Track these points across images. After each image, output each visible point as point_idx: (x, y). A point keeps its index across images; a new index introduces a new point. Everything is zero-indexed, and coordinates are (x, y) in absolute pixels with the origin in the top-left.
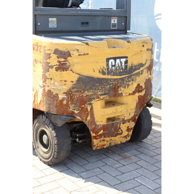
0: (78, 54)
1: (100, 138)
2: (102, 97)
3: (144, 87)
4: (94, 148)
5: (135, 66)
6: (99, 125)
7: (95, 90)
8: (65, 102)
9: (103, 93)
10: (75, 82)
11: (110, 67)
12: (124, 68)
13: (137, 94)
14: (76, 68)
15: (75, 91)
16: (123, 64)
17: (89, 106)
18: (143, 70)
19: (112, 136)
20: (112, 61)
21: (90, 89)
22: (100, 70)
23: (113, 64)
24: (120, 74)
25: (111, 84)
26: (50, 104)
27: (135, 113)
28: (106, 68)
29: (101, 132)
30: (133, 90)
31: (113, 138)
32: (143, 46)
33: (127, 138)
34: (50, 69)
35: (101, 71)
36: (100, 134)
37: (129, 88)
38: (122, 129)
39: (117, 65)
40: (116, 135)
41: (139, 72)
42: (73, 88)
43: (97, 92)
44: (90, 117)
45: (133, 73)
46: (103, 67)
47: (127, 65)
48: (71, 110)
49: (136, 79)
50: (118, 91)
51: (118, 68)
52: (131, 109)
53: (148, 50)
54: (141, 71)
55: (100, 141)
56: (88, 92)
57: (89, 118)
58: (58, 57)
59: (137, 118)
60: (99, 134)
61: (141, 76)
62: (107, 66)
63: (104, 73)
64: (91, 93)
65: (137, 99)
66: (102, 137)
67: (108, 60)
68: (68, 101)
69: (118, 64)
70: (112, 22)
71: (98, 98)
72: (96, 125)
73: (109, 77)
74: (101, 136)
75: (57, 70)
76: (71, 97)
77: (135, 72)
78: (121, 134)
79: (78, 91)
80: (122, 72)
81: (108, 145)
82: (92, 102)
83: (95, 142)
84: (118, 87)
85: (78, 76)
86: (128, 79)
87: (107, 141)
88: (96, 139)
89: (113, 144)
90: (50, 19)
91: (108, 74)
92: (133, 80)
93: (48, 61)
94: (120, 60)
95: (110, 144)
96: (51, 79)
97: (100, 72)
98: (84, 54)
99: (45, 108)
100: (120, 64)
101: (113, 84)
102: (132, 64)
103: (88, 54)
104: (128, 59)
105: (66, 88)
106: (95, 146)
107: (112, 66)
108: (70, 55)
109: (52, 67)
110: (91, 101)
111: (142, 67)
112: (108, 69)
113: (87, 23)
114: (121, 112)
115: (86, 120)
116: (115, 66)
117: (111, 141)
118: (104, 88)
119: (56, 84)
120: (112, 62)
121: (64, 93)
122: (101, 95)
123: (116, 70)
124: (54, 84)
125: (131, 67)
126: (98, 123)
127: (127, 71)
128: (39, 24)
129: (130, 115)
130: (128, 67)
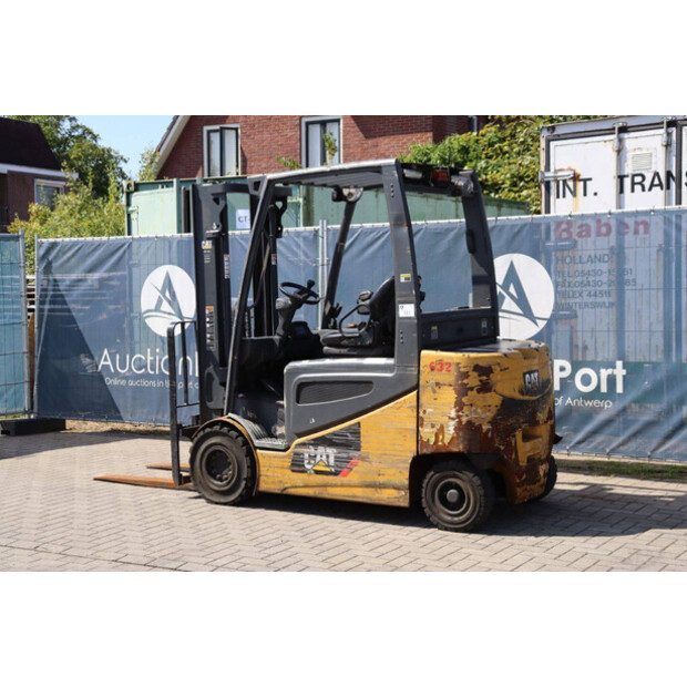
0: (500, 369)
1: (523, 486)
2: (523, 426)
4: (516, 502)
5: (545, 383)
6: (522, 466)
7: (517, 416)
8: (490, 434)
10: (499, 407)
11: (527, 384)
12: (538, 385)
14: (499, 387)
15: (500, 419)
16: (537, 380)
17: (513, 439)
19: (532, 484)
20: (527, 376)
21: (513, 414)
22: (519, 389)
23: (529, 380)
24: (536, 393)
25: (529, 408)
26: (470, 440)
28: (524, 387)
29: (524, 477)
30: (547, 416)
31: (533, 486)
34: (469, 393)
36: (524, 480)
38: (540, 473)
39: (532, 382)
42: (497, 415)
43: (519, 419)
44: (515, 456)
46: (521, 384)
47: (539, 382)
48: (497, 445)
49: (548, 401)
50: (536, 417)
51: (533, 386)
55: (523, 490)
57: (513, 457)
58: (479, 376)
60: (522, 479)
62: (524, 383)
63: (522, 393)
64: (514, 421)
66: (525, 485)
68: (493, 433)
71: (520, 427)
72: (519, 466)
73: (528, 398)
74: (523, 483)
75: (478, 393)
76: (496, 427)
78: (539, 480)
79: (502, 419)
80: (537, 391)
82: (515, 434)
83: (519, 490)
84: (536, 412)
85: (502, 398)
86: (542, 400)
87: (528, 491)
88: (520, 487)
91: (526, 394)
93: (465, 381)
94: (534, 375)
95: (530, 495)
96: (471, 405)
97: (519, 392)
98: (505, 369)
99: (461, 447)
100: (534, 380)
101: (531, 407)
102: (543, 380)
103: (508, 368)
105: (489, 415)
106: (518, 497)
108: (492, 372)
109: (472, 389)
110: (515, 431)
114: (538, 448)
115: (511, 459)
116: (530, 383)
118: (525, 413)
119: (479, 410)
120: (528, 378)
121: (489, 422)
122: (523, 423)
123: (532, 388)
124: (475, 412)
126: (521, 464)
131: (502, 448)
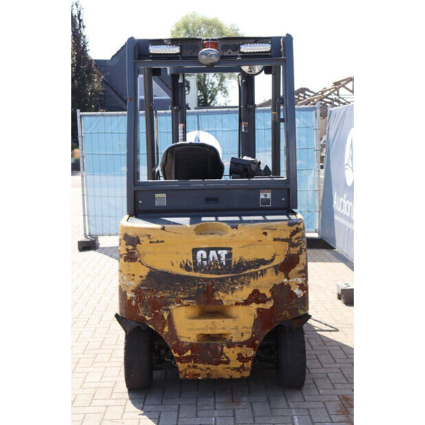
0: (149, 241)
1: (188, 362)
2: (185, 302)
3: (269, 295)
4: (181, 376)
5: (247, 263)
6: (183, 342)
7: (174, 290)
8: (134, 303)
9: (187, 296)
10: (144, 278)
11: (199, 261)
12: (224, 264)
13: (254, 306)
14: (147, 259)
15: (145, 290)
16: (223, 258)
17: (165, 312)
18: (265, 270)
19: (209, 364)
20: (202, 252)
21: (166, 288)
22: (182, 264)
23: (205, 256)
24: (217, 272)
25: (199, 285)
27: (252, 335)
28: (192, 262)
29: (189, 353)
30: (245, 298)
31: (211, 366)
32: (265, 234)
33: (241, 372)
34: (121, 259)
35: (184, 265)
36: (187, 356)
37: (234, 294)
38: (227, 355)
39: (211, 259)
40: (217, 363)
41: (256, 273)
42: (142, 285)
43: (177, 294)
44: (169, 329)
45: (244, 273)
46: (187, 260)
47: (231, 261)
48: (141, 314)
49: (250, 282)
50: (213, 296)
51: (212, 264)
52: (244, 328)
53: (275, 240)
54: (261, 271)
55: (189, 367)
56: (163, 293)
57: (166, 329)
58: (127, 244)
59: (257, 342)
60: (185, 355)
61: (260, 279)
62: (193, 259)
63: (187, 268)
64: (168, 295)
65: (256, 314)
66: (191, 362)
67: (195, 251)
68: (137, 303)
69: (213, 258)
70: (262, 196)
71: (180, 302)
72: (178, 341)
73: (198, 275)
74: (188, 359)
75: (125, 261)
76: (141, 297)
77: (248, 272)
78: (228, 362)
79: (148, 290)
80: (222, 270)
81: (205, 376)
82: (170, 308)
83: (181, 366)
84: (214, 291)
85: (148, 270)
86: (232, 280)
87: (202, 370)
88: (182, 363)
89: (214, 376)
90: (157, 195)
91: (196, 270)
92: (242, 283)
94: (217, 252)
95: (208, 374)
96: (121, 271)
97: (181, 266)
98: (158, 242)
100: (216, 258)
101: (204, 285)
102: (240, 259)
103: (162, 242)
104: (232, 251)
105: (134, 284)
106: (181, 372)
107: (203, 260)
108: (139, 243)
109: (122, 256)
110: (169, 305)
111: (264, 265)
112: (195, 263)
113: (216, 199)
114: (223, 328)
115: (163, 332)
116: (207, 259)
117: (208, 371)
118: (188, 289)
119: (125, 278)
120: (202, 255)
121: (132, 291)
122: (184, 299)
123: (209, 265)
124: (123, 278)
125: (238, 263)
126: (182, 340)
127: (230, 269)
128: (140, 202)
129: (242, 336)
130: (233, 264)
131: (148, 318)
